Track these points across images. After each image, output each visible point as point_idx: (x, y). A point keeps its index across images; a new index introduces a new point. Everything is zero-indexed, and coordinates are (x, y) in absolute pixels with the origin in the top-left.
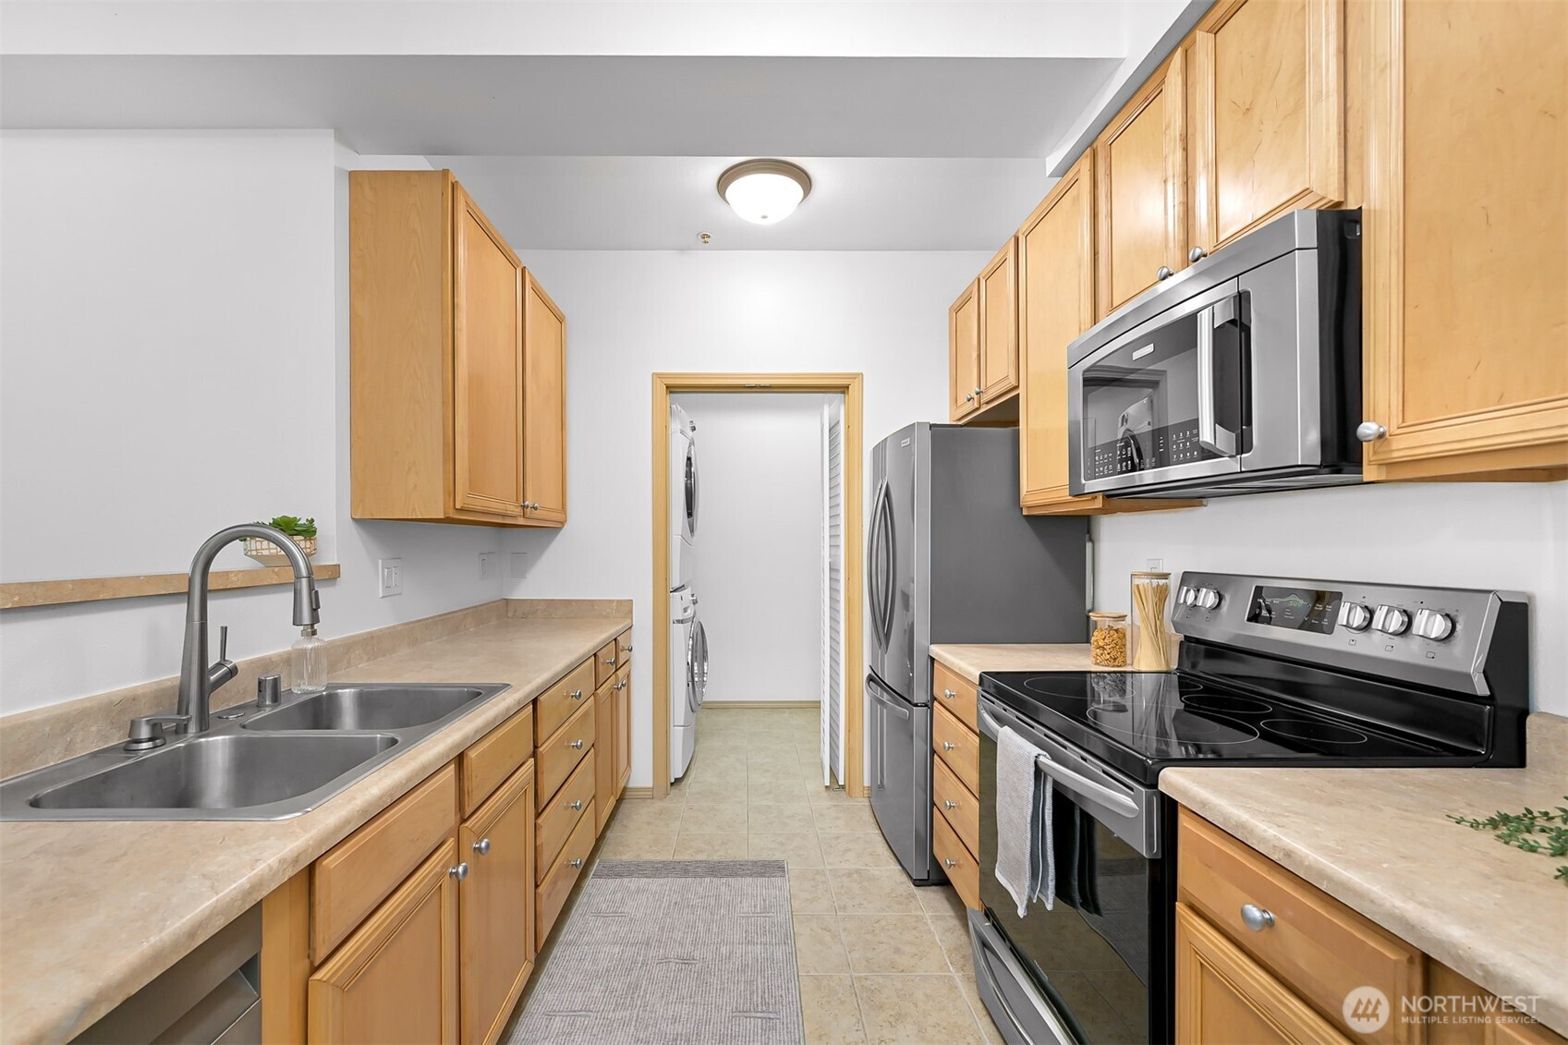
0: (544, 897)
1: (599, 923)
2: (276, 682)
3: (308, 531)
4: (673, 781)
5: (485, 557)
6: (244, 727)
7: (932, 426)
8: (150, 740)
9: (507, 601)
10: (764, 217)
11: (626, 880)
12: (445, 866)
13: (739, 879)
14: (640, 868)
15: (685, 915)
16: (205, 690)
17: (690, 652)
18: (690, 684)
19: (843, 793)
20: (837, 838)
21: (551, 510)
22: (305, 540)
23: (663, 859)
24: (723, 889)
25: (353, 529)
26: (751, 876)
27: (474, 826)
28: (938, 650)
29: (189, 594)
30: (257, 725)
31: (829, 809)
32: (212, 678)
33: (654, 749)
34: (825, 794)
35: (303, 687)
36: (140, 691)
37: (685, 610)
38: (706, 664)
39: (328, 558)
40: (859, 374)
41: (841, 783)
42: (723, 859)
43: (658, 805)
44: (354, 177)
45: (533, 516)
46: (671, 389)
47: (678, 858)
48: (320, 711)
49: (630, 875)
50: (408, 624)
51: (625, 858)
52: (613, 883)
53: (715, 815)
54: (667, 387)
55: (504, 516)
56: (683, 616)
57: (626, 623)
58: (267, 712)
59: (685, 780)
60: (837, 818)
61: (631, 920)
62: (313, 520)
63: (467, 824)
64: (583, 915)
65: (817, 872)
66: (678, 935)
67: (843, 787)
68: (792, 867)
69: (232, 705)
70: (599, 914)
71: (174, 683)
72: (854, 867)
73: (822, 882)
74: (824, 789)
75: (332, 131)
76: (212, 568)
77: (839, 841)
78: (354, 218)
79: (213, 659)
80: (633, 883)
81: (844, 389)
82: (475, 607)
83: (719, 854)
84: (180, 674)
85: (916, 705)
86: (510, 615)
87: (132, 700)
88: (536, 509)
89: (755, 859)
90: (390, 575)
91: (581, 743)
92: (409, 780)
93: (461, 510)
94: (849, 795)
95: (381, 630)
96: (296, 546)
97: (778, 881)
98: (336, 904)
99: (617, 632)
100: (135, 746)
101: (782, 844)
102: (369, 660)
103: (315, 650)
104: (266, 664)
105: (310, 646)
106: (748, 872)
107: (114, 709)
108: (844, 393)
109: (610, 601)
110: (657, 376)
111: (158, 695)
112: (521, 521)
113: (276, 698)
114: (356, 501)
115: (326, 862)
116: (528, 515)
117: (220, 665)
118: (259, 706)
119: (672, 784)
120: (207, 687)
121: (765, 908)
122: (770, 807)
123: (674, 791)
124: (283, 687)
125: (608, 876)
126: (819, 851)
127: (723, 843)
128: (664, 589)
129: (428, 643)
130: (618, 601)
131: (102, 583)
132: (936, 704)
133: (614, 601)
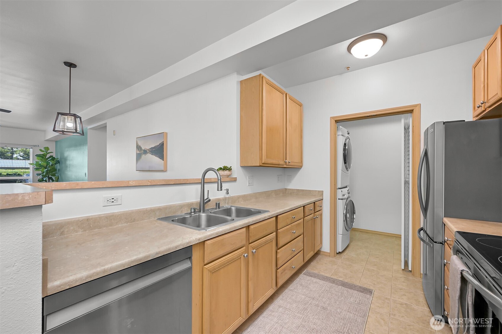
0: (280, 273)
1: (301, 288)
2: (219, 204)
3: (230, 169)
4: (338, 252)
5: (278, 176)
6: (211, 213)
7: (444, 123)
8: (194, 212)
9: (286, 189)
10: (366, 56)
11: (313, 278)
12: (243, 253)
13: (352, 290)
14: (319, 276)
15: (329, 295)
16: (204, 204)
17: (345, 210)
18: (345, 221)
19: (410, 274)
20: (401, 289)
21: (297, 163)
22: (229, 171)
23: (327, 276)
24: (345, 292)
25: (240, 169)
26: (357, 291)
27: (252, 246)
28: (446, 220)
29: (201, 183)
30: (214, 213)
31: (401, 278)
32: (205, 201)
33: (330, 240)
34: (401, 272)
35: (227, 206)
36: (194, 202)
37: (344, 195)
38: (355, 215)
39: (234, 176)
40: (418, 105)
41: (410, 269)
42: (349, 282)
43: (331, 259)
44: (241, 82)
45: (289, 164)
46: (337, 121)
47: (332, 277)
48: (228, 212)
49: (315, 277)
50: (254, 193)
51: (314, 272)
52: (309, 278)
53: (350, 267)
54: (335, 121)
55: (279, 165)
56: (342, 197)
57: (321, 198)
58: (217, 210)
59: (342, 253)
60: (404, 282)
61: (311, 290)
62: (231, 167)
63: (250, 245)
64: (297, 284)
65: (386, 299)
66: (324, 300)
67: (411, 271)
68: (376, 293)
69: (212, 208)
70: (301, 285)
71: (198, 202)
72: (405, 302)
73: (387, 303)
74: (401, 270)
75: (236, 73)
76: (205, 178)
77: (401, 290)
78: (241, 92)
79: (206, 197)
80: (315, 280)
81: (411, 111)
82: (275, 190)
83: (348, 280)
84: (200, 200)
85: (436, 242)
86: (287, 193)
87: (192, 204)
88: (290, 162)
89: (361, 286)
90: (250, 180)
91: (295, 232)
92: (230, 229)
93: (263, 164)
94: (413, 275)
95: (247, 194)
96: (227, 172)
97: (368, 296)
98: (210, 252)
99: (315, 200)
100: (191, 213)
101: (374, 284)
102: (244, 201)
103: (228, 197)
104: (219, 199)
105: (227, 196)
106: (357, 289)
107: (189, 205)
108: (411, 113)
109: (316, 191)
110: (331, 118)
111: (197, 203)
112: (285, 166)
113: (219, 208)
114: (241, 162)
115: (207, 242)
116: (287, 164)
117: (207, 198)
118: (216, 209)
119: (337, 253)
120: (204, 203)
121: (359, 303)
122: (374, 270)
123: (338, 256)
124: (221, 206)
125: (308, 275)
126: (390, 291)
127: (350, 277)
128: (334, 189)
129: (260, 199)
130: (318, 191)
131: (187, 180)
132: (446, 243)
133: (317, 191)
